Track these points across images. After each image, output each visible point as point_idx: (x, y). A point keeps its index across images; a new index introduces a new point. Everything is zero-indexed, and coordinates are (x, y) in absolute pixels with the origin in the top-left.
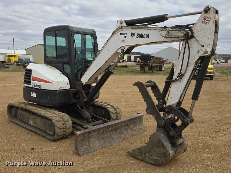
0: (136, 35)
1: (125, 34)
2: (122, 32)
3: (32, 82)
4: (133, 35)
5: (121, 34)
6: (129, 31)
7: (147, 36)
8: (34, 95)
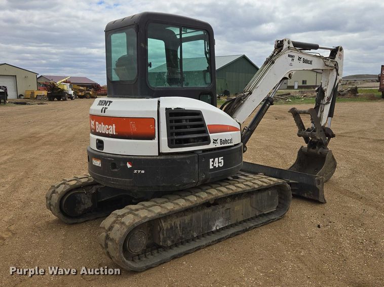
0: (302, 59)
1: (293, 58)
2: (291, 54)
3: (212, 136)
4: (299, 59)
5: (289, 56)
6: (296, 54)
7: (311, 63)
8: (219, 163)
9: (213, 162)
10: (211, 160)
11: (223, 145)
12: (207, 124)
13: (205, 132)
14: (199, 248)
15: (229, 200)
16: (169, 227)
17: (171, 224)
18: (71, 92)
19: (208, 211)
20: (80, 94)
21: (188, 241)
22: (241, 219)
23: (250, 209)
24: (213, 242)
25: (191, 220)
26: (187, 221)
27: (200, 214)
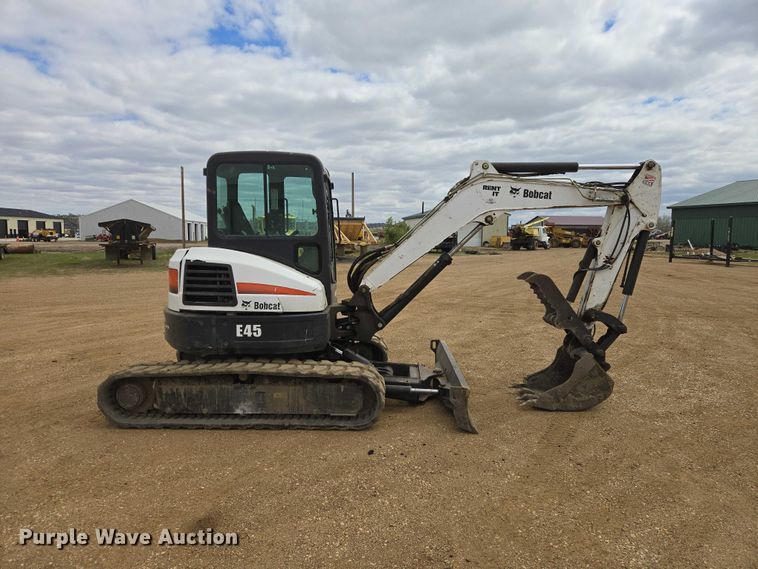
0: (521, 192)
1: (495, 190)
2: (487, 184)
3: (240, 297)
4: (514, 191)
5: (485, 187)
6: (505, 184)
7: (548, 196)
8: (252, 331)
9: (243, 328)
10: (239, 327)
11: (259, 310)
12: (236, 281)
13: (231, 290)
14: (201, 427)
15: (267, 381)
16: (169, 392)
17: (172, 390)
18: (545, 238)
19: (229, 387)
20: (564, 241)
21: (196, 416)
22: (285, 411)
23: (302, 402)
24: (224, 426)
25: (201, 392)
26: (194, 392)
27: (215, 388)
